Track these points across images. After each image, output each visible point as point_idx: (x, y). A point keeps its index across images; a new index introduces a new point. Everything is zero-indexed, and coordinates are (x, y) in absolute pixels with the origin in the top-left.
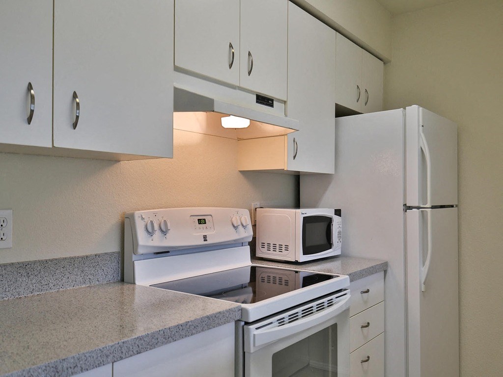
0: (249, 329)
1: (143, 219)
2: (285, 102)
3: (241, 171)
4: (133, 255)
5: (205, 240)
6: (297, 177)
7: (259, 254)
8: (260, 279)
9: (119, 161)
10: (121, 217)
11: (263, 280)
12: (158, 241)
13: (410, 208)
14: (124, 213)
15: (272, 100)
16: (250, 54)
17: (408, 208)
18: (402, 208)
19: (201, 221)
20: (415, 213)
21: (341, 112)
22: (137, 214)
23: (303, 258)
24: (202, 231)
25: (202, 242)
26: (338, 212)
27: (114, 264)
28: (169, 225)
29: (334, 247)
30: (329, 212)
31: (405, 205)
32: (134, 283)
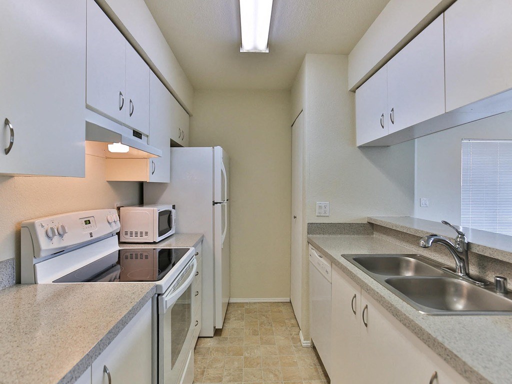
0: (163, 298)
1: (43, 226)
2: (147, 136)
3: (107, 181)
4: (34, 259)
5: (91, 237)
6: (141, 185)
7: (122, 240)
8: (124, 257)
9: (14, 177)
10: (16, 227)
11: (127, 258)
12: (57, 244)
13: (217, 203)
14: (19, 223)
15: (141, 134)
16: (131, 101)
17: (214, 203)
18: (212, 203)
19: (88, 222)
20: (218, 206)
21: (173, 144)
22: (37, 222)
23: (158, 239)
24: (89, 229)
25: (89, 239)
26: (174, 207)
27: (9, 270)
28: (66, 228)
29: (172, 229)
30: (170, 208)
31: (214, 202)
32: (36, 283)
